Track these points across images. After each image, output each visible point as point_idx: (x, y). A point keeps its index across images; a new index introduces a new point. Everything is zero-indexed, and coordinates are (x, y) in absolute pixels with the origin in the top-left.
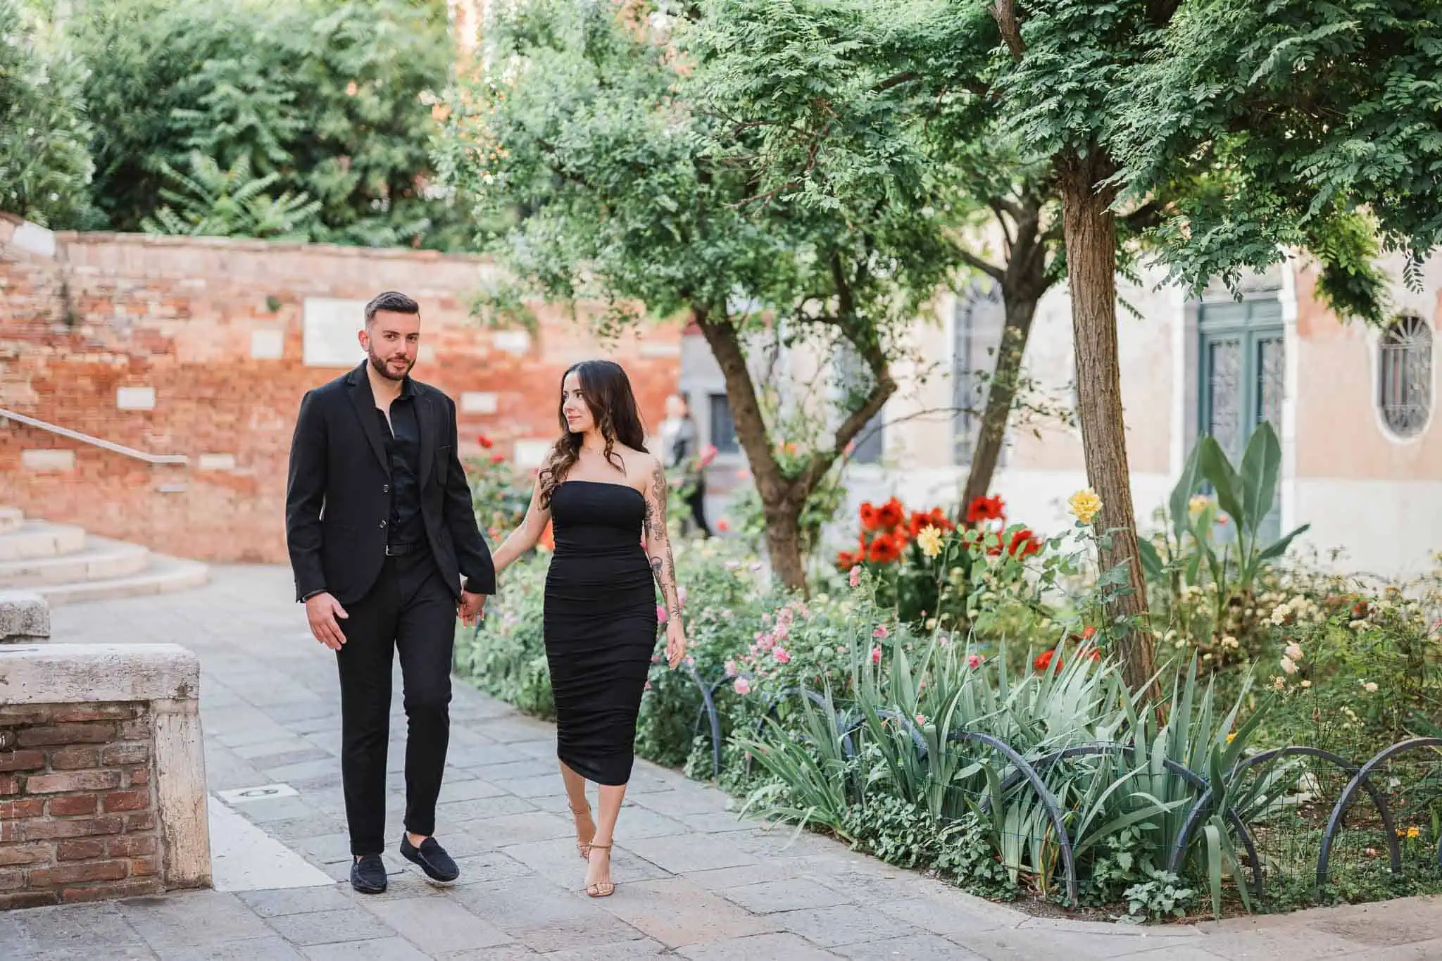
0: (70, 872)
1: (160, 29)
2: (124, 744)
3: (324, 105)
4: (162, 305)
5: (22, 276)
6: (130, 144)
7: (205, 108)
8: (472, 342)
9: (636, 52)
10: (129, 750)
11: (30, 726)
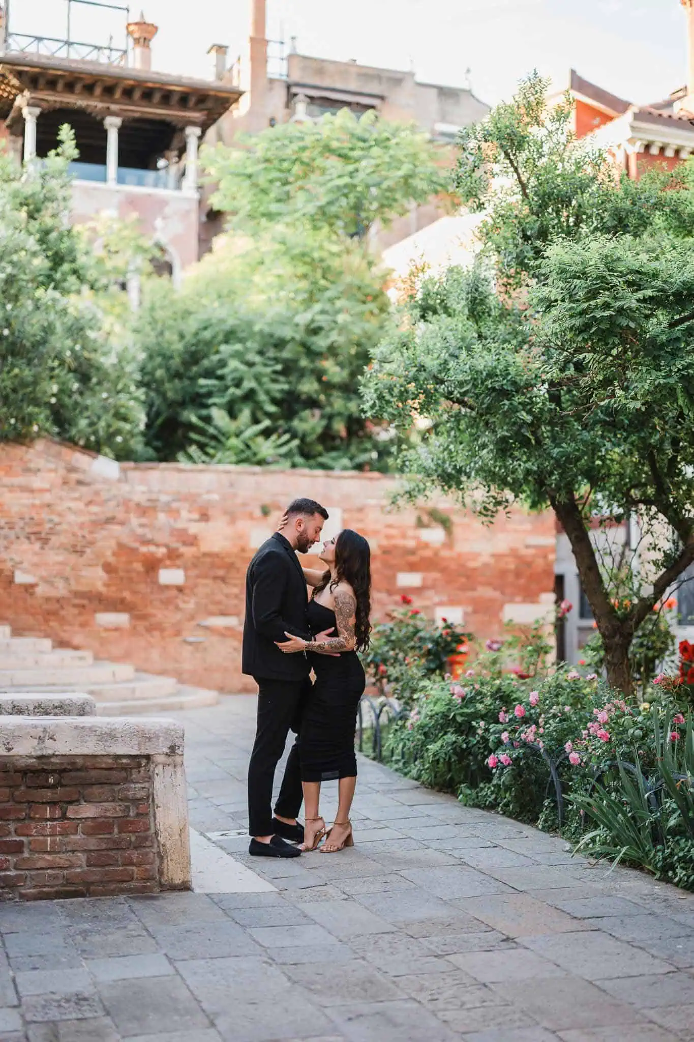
0: (96, 874)
1: (191, 326)
2: (133, 785)
3: (302, 373)
4: (190, 512)
5: (97, 493)
6: (171, 404)
7: (221, 378)
8: (404, 536)
9: (504, 314)
10: (136, 789)
11: (70, 771)
